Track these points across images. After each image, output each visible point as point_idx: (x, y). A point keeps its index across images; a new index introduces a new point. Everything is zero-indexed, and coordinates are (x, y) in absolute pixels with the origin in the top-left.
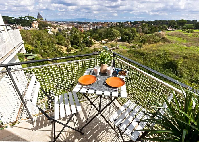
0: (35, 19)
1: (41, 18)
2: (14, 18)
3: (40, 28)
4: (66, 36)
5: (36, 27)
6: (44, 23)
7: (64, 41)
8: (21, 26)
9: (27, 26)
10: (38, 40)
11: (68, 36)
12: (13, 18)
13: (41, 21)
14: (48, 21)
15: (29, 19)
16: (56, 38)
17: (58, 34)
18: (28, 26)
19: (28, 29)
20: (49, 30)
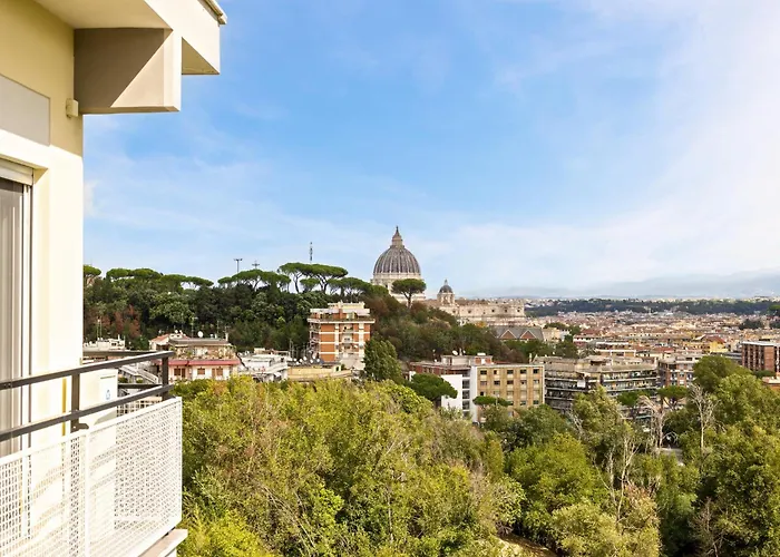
0: (355, 283)
1: (403, 277)
2: (197, 281)
3: (375, 369)
4: (617, 456)
5: (345, 358)
6: (420, 321)
7: (586, 508)
8: (225, 349)
9: (268, 345)
10: (329, 478)
11: (641, 449)
12: (188, 280)
13: (401, 298)
14: (462, 303)
15: (308, 285)
16: (509, 470)
17: (537, 428)
18: (283, 346)
19: (274, 370)
20: (455, 381)
